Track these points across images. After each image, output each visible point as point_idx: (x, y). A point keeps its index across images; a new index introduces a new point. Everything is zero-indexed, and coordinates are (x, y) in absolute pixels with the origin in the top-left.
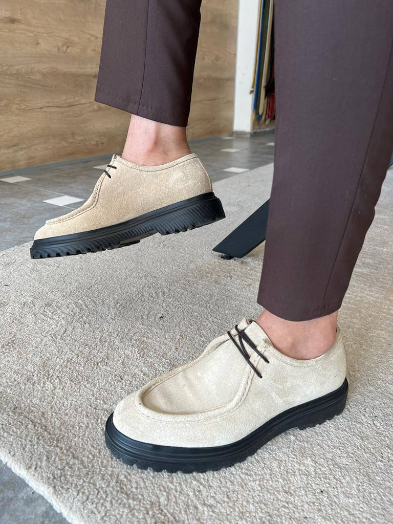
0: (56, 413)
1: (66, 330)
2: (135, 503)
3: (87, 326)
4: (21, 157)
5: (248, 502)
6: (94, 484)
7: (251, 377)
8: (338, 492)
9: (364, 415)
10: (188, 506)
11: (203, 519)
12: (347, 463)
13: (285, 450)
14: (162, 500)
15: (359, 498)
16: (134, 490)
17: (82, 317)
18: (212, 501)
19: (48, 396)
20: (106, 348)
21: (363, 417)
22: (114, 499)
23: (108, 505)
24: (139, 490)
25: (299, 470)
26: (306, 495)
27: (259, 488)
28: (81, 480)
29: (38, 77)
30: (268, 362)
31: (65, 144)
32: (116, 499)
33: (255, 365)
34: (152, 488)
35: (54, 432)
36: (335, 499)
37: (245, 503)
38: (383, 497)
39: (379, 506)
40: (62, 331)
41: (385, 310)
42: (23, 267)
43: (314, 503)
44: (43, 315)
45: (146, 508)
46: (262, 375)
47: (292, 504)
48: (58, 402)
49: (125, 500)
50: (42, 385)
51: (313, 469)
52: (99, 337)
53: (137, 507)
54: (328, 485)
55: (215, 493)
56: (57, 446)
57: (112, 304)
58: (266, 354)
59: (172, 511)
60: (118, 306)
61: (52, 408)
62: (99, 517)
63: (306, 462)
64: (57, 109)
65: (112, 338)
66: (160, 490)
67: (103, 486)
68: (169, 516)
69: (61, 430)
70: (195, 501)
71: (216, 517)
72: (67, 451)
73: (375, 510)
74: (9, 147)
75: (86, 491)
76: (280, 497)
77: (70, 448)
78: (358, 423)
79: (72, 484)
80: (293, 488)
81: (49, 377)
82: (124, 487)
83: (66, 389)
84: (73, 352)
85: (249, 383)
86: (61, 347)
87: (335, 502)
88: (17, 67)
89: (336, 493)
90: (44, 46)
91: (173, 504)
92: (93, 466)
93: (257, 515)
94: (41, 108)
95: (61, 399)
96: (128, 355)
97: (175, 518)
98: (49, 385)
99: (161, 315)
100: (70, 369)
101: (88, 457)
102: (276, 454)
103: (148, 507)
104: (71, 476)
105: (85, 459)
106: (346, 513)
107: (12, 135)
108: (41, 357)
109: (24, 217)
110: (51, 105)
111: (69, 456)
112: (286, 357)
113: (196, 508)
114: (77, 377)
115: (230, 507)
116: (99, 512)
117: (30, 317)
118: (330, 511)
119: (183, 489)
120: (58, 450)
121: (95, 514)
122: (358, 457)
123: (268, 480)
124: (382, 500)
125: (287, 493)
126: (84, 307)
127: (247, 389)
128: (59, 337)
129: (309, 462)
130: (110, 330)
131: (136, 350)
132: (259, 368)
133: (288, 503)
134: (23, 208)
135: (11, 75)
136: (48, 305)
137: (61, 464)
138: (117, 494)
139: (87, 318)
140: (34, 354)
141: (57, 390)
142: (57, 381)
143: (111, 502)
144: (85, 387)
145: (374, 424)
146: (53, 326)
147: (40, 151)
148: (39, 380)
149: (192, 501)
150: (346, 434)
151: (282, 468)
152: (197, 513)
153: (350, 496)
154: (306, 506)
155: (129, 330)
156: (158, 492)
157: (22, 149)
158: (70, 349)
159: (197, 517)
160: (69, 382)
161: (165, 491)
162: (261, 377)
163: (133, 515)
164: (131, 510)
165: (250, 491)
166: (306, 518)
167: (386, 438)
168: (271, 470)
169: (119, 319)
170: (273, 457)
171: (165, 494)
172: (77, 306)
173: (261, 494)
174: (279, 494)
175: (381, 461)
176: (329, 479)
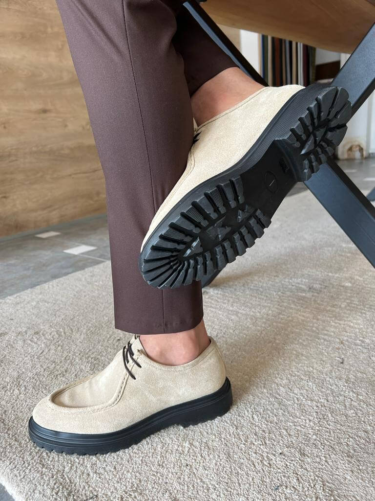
0: (15, 411)
1: (43, 351)
2: (46, 470)
3: (60, 348)
4: (55, 216)
5: (128, 471)
6: (23, 458)
7: (126, 379)
8: (200, 466)
9: (248, 411)
10: (83, 473)
11: (90, 483)
12: (217, 445)
13: (171, 436)
14: (67, 469)
15: (213, 470)
16: (49, 463)
17: (58, 341)
18: (102, 471)
19: (13, 399)
20: (67, 365)
21: (246, 412)
22: (33, 467)
23: (27, 471)
24: (52, 463)
25: (177, 450)
26: (174, 468)
27: (140, 462)
28: (15, 455)
29: (67, 151)
30: (140, 367)
31: (92, 202)
32: (34, 468)
33: (130, 370)
34: (63, 461)
35: (8, 423)
36: (195, 471)
37: (125, 472)
38: (233, 470)
39: (226, 476)
40: (40, 352)
41: (308, 328)
42: (28, 305)
43: (177, 474)
44: (31, 340)
45: (53, 474)
46: (136, 377)
47: (160, 473)
48: (19, 404)
49: (40, 469)
50: (12, 391)
51: (187, 449)
52: (65, 356)
53: (46, 474)
54: (193, 461)
55: (107, 466)
56: (7, 433)
57: (84, 330)
58: (139, 361)
59: (70, 476)
60: (88, 332)
61: (13, 407)
62: (19, 478)
63: (184, 444)
64: (84, 175)
65: (74, 357)
66: (68, 463)
67: (29, 459)
68: (67, 479)
69: (13, 423)
70: (89, 470)
71: (100, 481)
72: (13, 436)
73: (222, 480)
74: (44, 209)
75: (16, 462)
76: (153, 469)
77: (15, 434)
78: (239, 416)
79: (8, 457)
80: (166, 463)
81: (19, 385)
82: (43, 460)
83: (28, 394)
84: (42, 367)
85: (125, 383)
86: (35, 364)
87: (194, 473)
88: (49, 146)
89: (198, 466)
90: (71, 127)
91: (73, 471)
92: (27, 446)
93: (130, 481)
94: (70, 175)
95: (22, 401)
96: (82, 369)
97: (70, 481)
98: (17, 391)
99: (119, 338)
100: (35, 380)
101: (26, 441)
102: (163, 439)
103: (55, 473)
104: (9, 452)
105: (23, 442)
106: (199, 481)
107: (46, 198)
108: (18, 372)
109: (44, 265)
110: (79, 171)
111: (12, 439)
112: (155, 363)
113: (89, 475)
114: (39, 386)
115: (114, 474)
116: (20, 476)
117: (20, 343)
118: (186, 479)
119: (84, 463)
120: (6, 435)
121: (17, 477)
122: (227, 441)
123: (149, 457)
124: (231, 472)
125: (159, 465)
126: (63, 334)
127: (123, 388)
128: (36, 357)
129: (187, 445)
130: (75, 351)
131: (89, 365)
132: (133, 372)
133: (157, 473)
134: (46, 258)
135: (45, 152)
136: (37, 333)
137: (5, 445)
138: (36, 464)
139: (62, 342)
140: (14, 370)
141: (21, 395)
142: (23, 389)
143: (30, 469)
144: (42, 392)
145: (253, 417)
146: (34, 349)
147: (70, 210)
148: (10, 389)
149: (87, 470)
150: (226, 424)
151: (164, 448)
152: (88, 478)
153: (208, 469)
154: (170, 475)
155: (90, 350)
156: (65, 464)
157: (54, 210)
158: (41, 365)
159: (87, 481)
160: (32, 389)
161: (71, 464)
162: (135, 379)
163: (43, 478)
164: (42, 474)
165: (132, 464)
166: (166, 483)
167: (257, 428)
168: (155, 450)
169: (85, 342)
170: (161, 441)
171: (70, 465)
172: (57, 333)
173: (140, 467)
174: (154, 466)
175: (244, 444)
176: (196, 457)
